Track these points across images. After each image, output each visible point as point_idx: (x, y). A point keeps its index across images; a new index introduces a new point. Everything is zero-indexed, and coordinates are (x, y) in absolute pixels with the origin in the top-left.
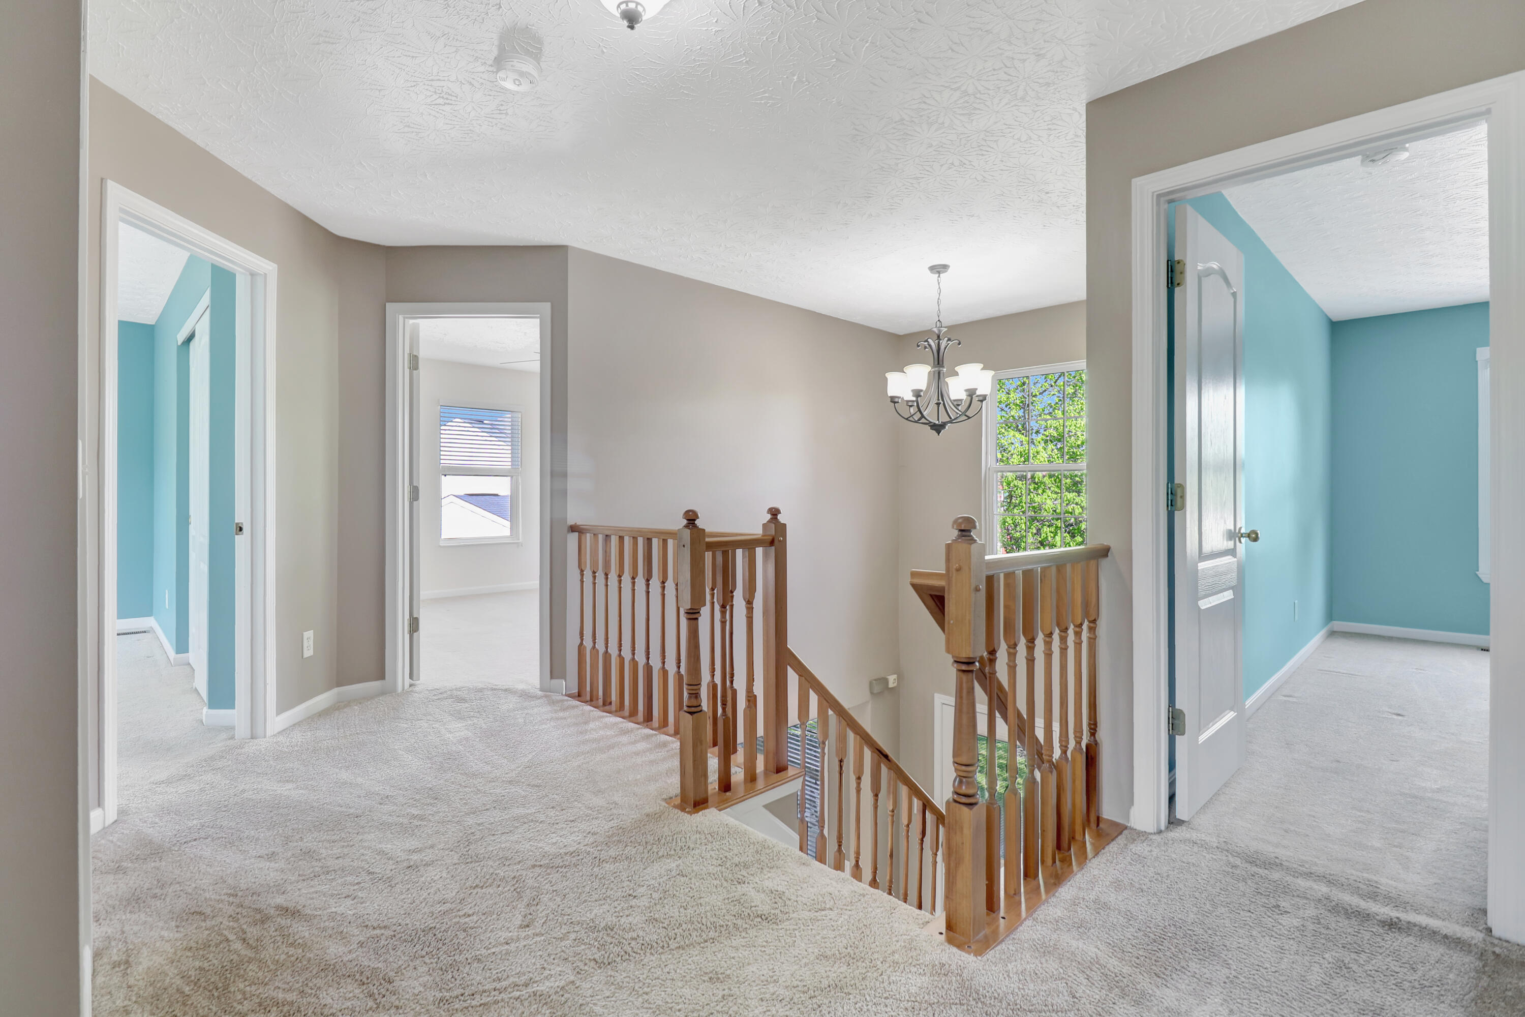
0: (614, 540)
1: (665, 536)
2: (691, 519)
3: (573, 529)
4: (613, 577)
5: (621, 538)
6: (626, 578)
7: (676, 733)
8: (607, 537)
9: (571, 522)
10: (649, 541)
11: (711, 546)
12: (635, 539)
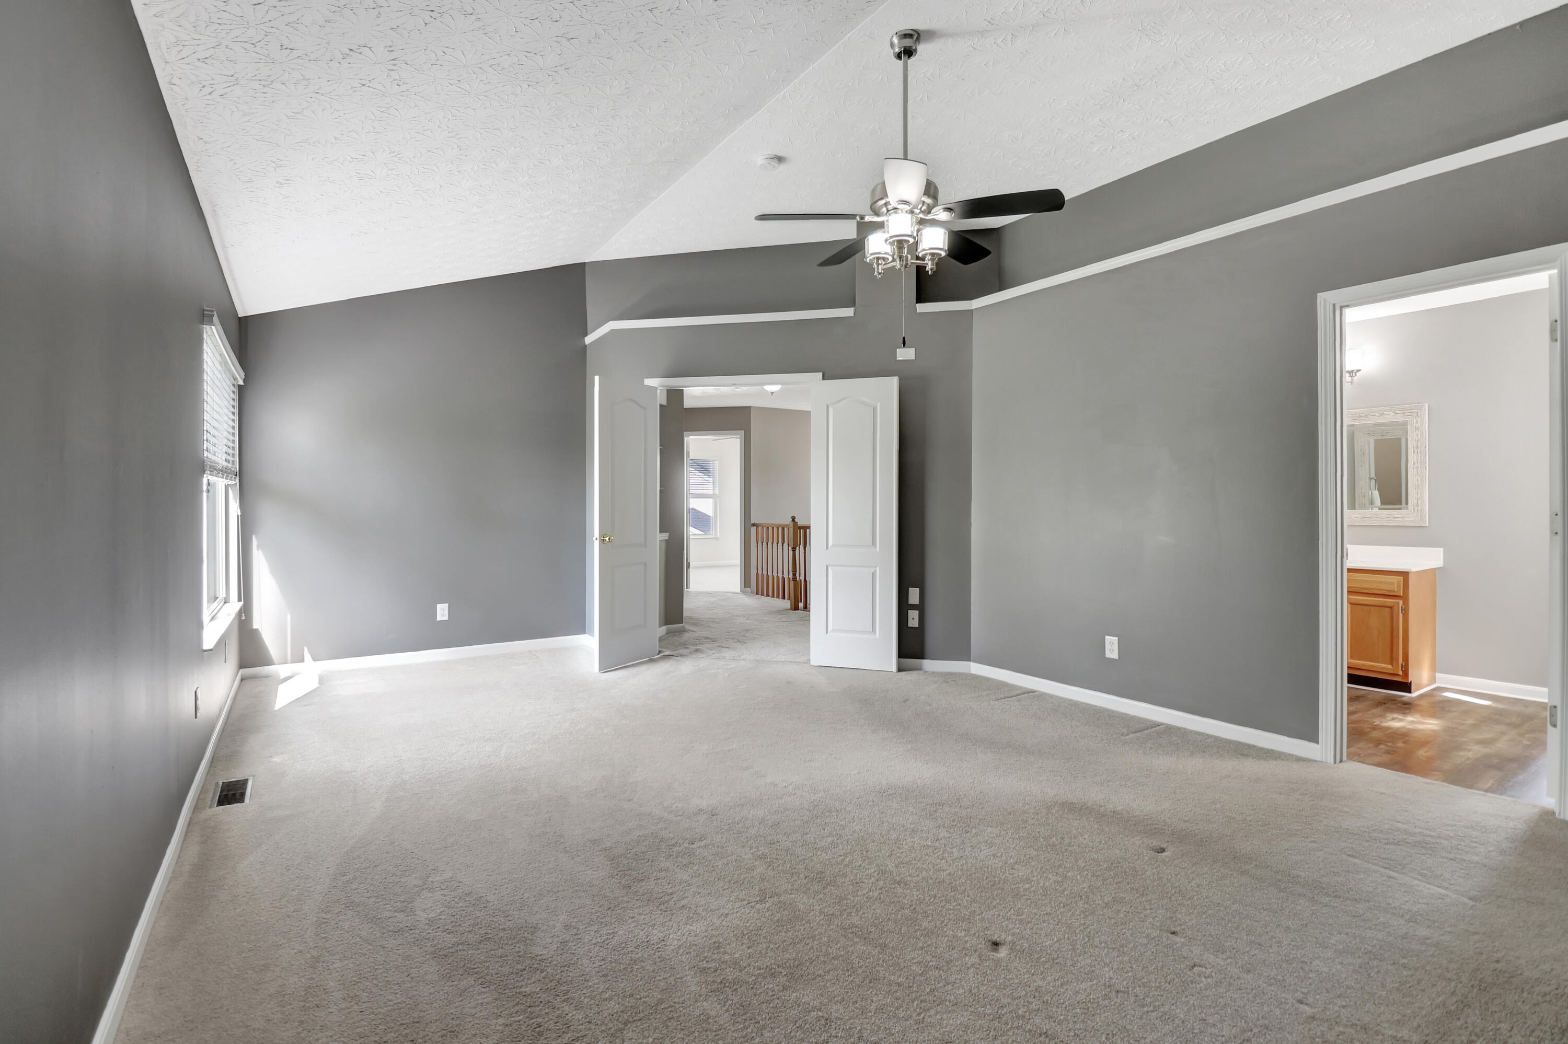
0: (770, 529)
1: (787, 526)
2: (793, 519)
3: (754, 525)
4: (770, 544)
5: (773, 528)
6: (775, 544)
7: (789, 599)
8: (768, 528)
9: (752, 522)
10: (783, 528)
11: (800, 528)
12: (778, 528)
